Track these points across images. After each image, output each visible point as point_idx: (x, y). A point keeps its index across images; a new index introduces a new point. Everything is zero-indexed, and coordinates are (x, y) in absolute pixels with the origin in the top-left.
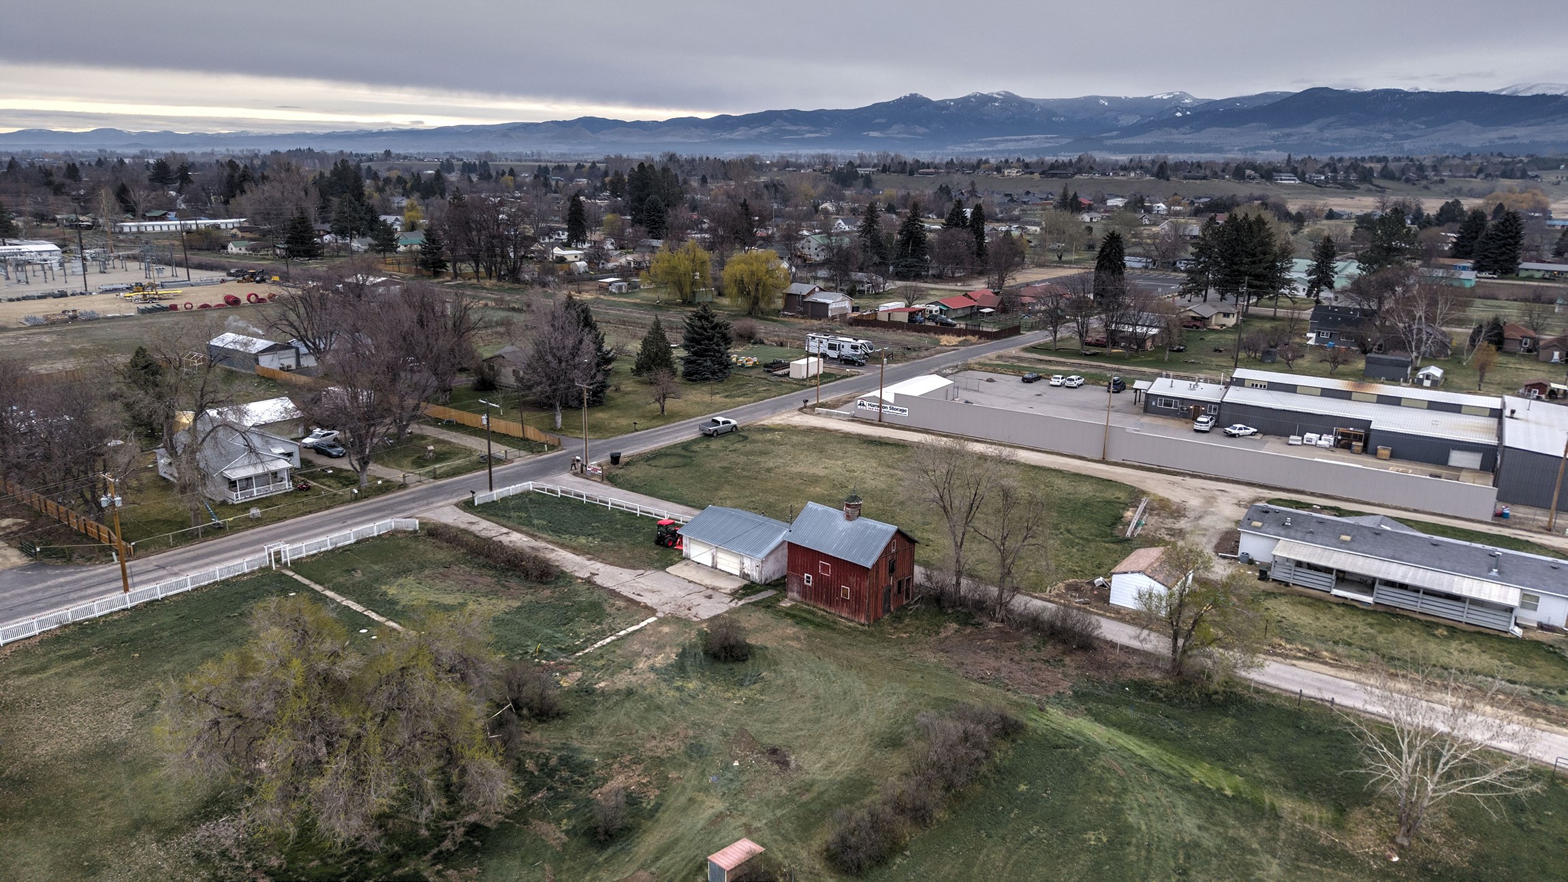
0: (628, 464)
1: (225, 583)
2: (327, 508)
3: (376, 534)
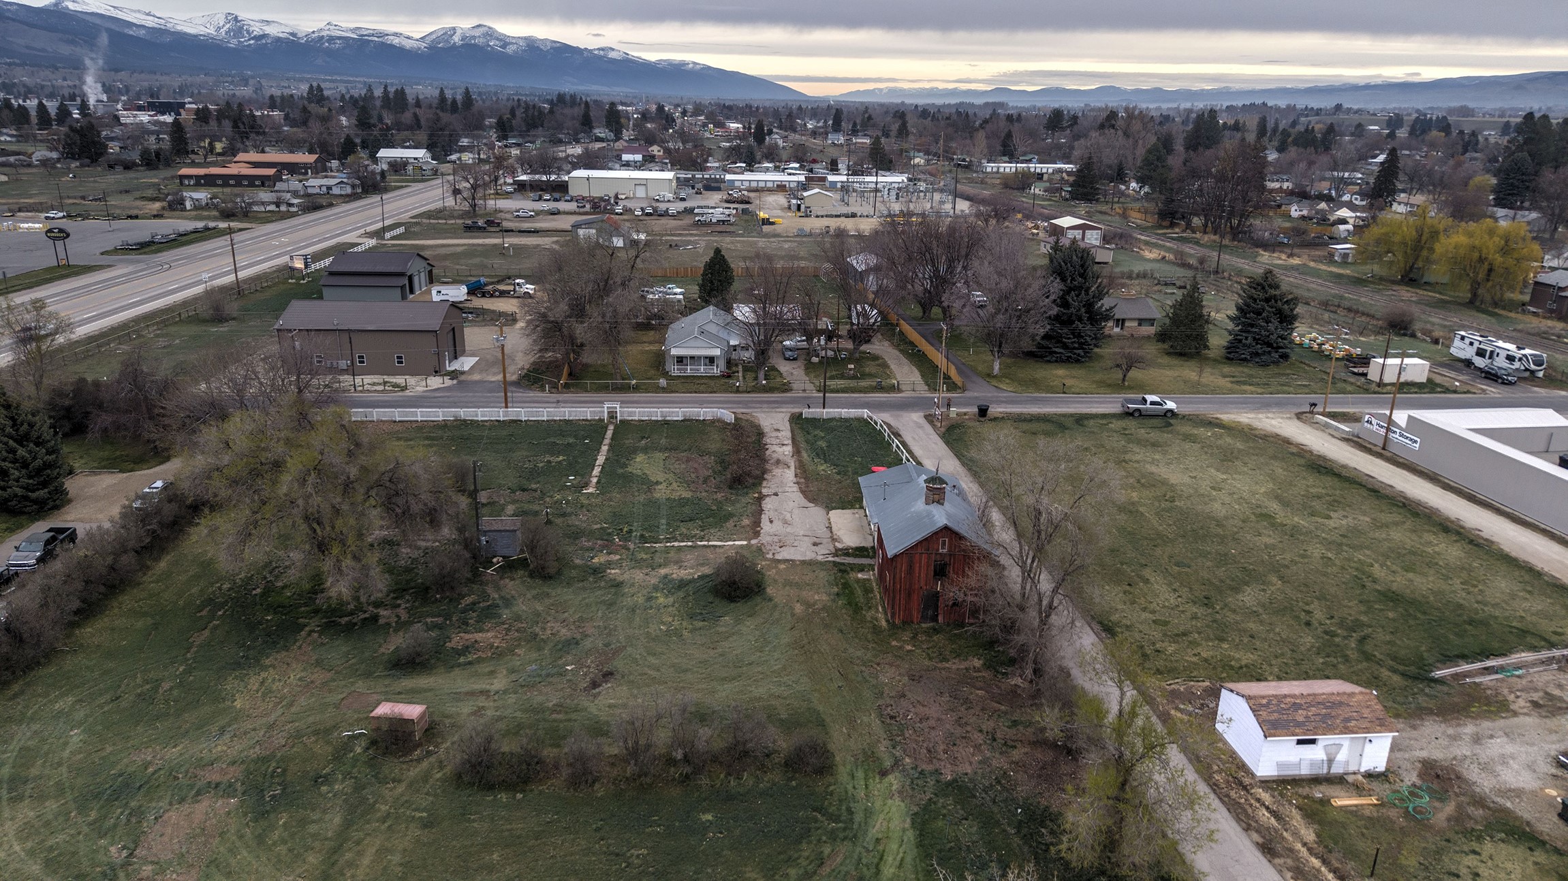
1: (568, 422)
2: (711, 393)
3: (702, 418)
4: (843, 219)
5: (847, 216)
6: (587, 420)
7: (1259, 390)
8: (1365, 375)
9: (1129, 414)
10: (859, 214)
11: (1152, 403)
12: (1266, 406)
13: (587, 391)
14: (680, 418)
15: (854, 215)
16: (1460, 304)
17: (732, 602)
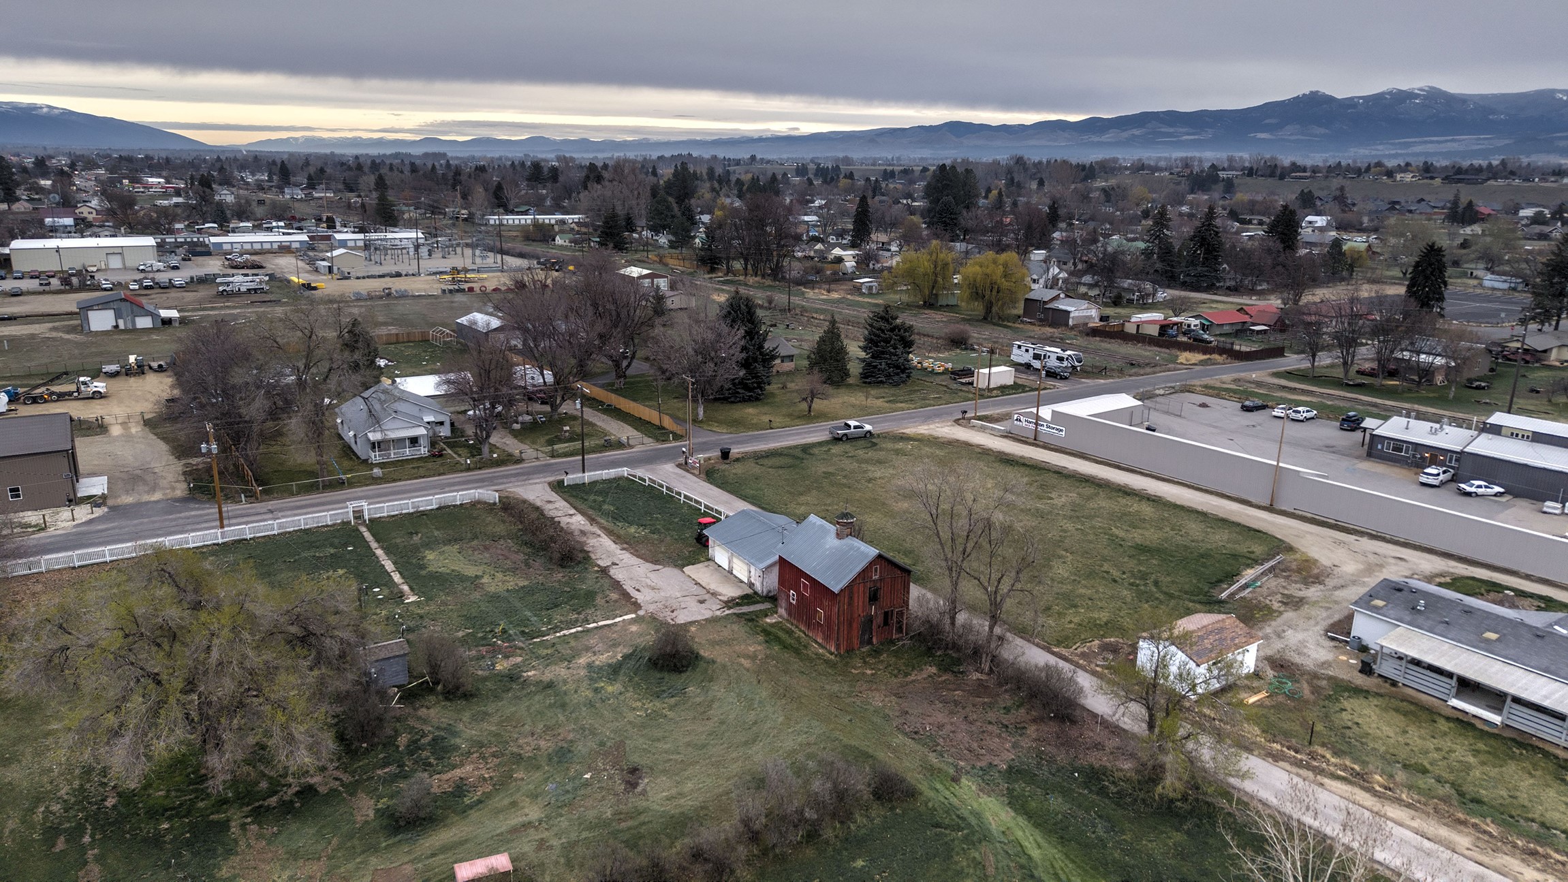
0: (737, 460)
1: (306, 532)
2: (439, 475)
3: (458, 503)
4: (387, 279)
5: (392, 276)
6: (327, 526)
7: (913, 406)
8: (972, 384)
9: (837, 440)
10: (404, 273)
11: (855, 427)
12: (928, 419)
13: (292, 494)
14: (434, 507)
15: (398, 275)
16: (977, 321)
17: (681, 672)
